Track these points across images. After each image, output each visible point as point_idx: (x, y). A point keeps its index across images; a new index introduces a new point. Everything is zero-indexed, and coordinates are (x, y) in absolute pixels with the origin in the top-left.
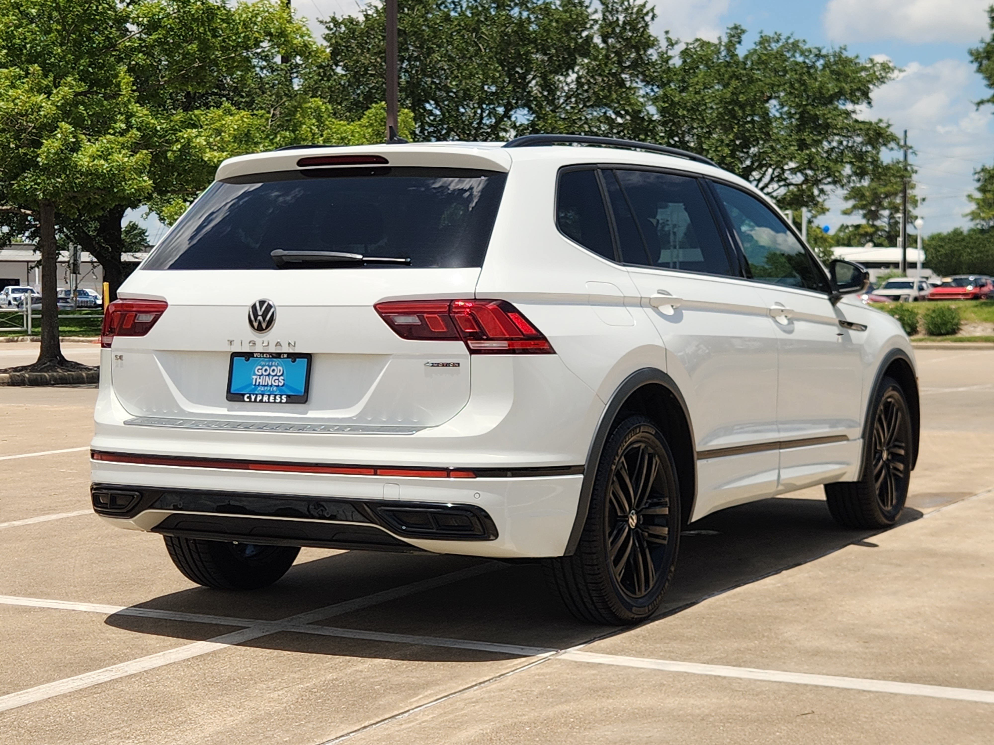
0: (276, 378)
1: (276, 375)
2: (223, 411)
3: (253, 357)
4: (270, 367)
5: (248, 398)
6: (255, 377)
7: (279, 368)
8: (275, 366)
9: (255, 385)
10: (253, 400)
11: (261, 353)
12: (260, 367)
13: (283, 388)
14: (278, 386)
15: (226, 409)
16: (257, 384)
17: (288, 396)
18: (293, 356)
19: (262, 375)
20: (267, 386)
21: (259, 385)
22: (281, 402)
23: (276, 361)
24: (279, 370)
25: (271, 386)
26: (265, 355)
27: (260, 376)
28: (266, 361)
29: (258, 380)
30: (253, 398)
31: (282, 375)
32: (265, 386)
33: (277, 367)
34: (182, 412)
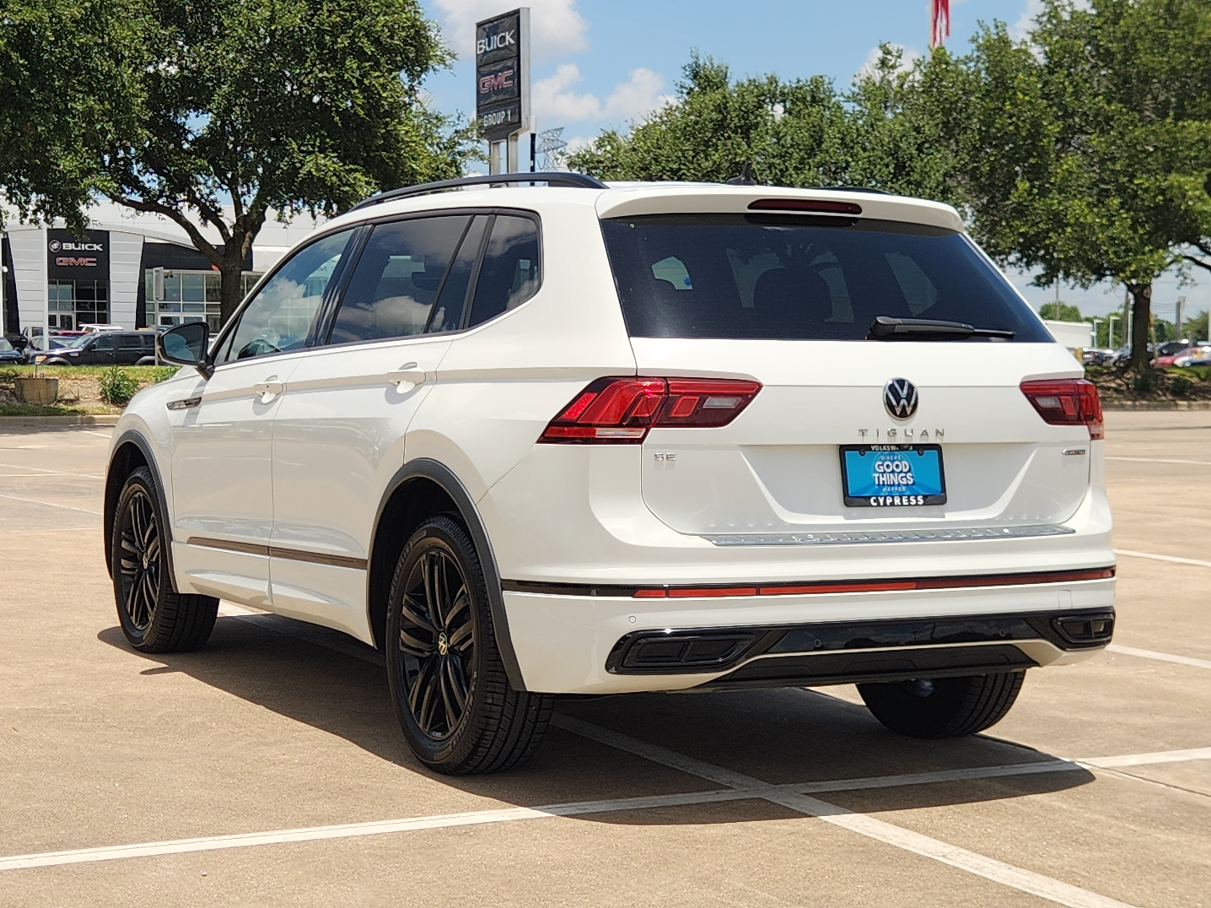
0: (903, 475)
1: (901, 472)
2: (840, 520)
3: (871, 450)
4: (892, 462)
5: (875, 501)
6: (876, 475)
7: (904, 462)
8: (898, 460)
9: (879, 485)
10: (882, 504)
11: (879, 445)
12: (880, 463)
13: (914, 487)
14: (907, 485)
15: (842, 517)
16: (881, 483)
17: (925, 497)
18: (920, 448)
19: (885, 472)
20: (894, 485)
21: (884, 485)
22: (917, 505)
23: (899, 455)
24: (904, 465)
25: (899, 485)
26: (884, 448)
27: (883, 473)
28: (886, 455)
29: (881, 479)
30: (881, 500)
31: (909, 471)
32: (891, 486)
33: (900, 461)
34: (781, 524)
